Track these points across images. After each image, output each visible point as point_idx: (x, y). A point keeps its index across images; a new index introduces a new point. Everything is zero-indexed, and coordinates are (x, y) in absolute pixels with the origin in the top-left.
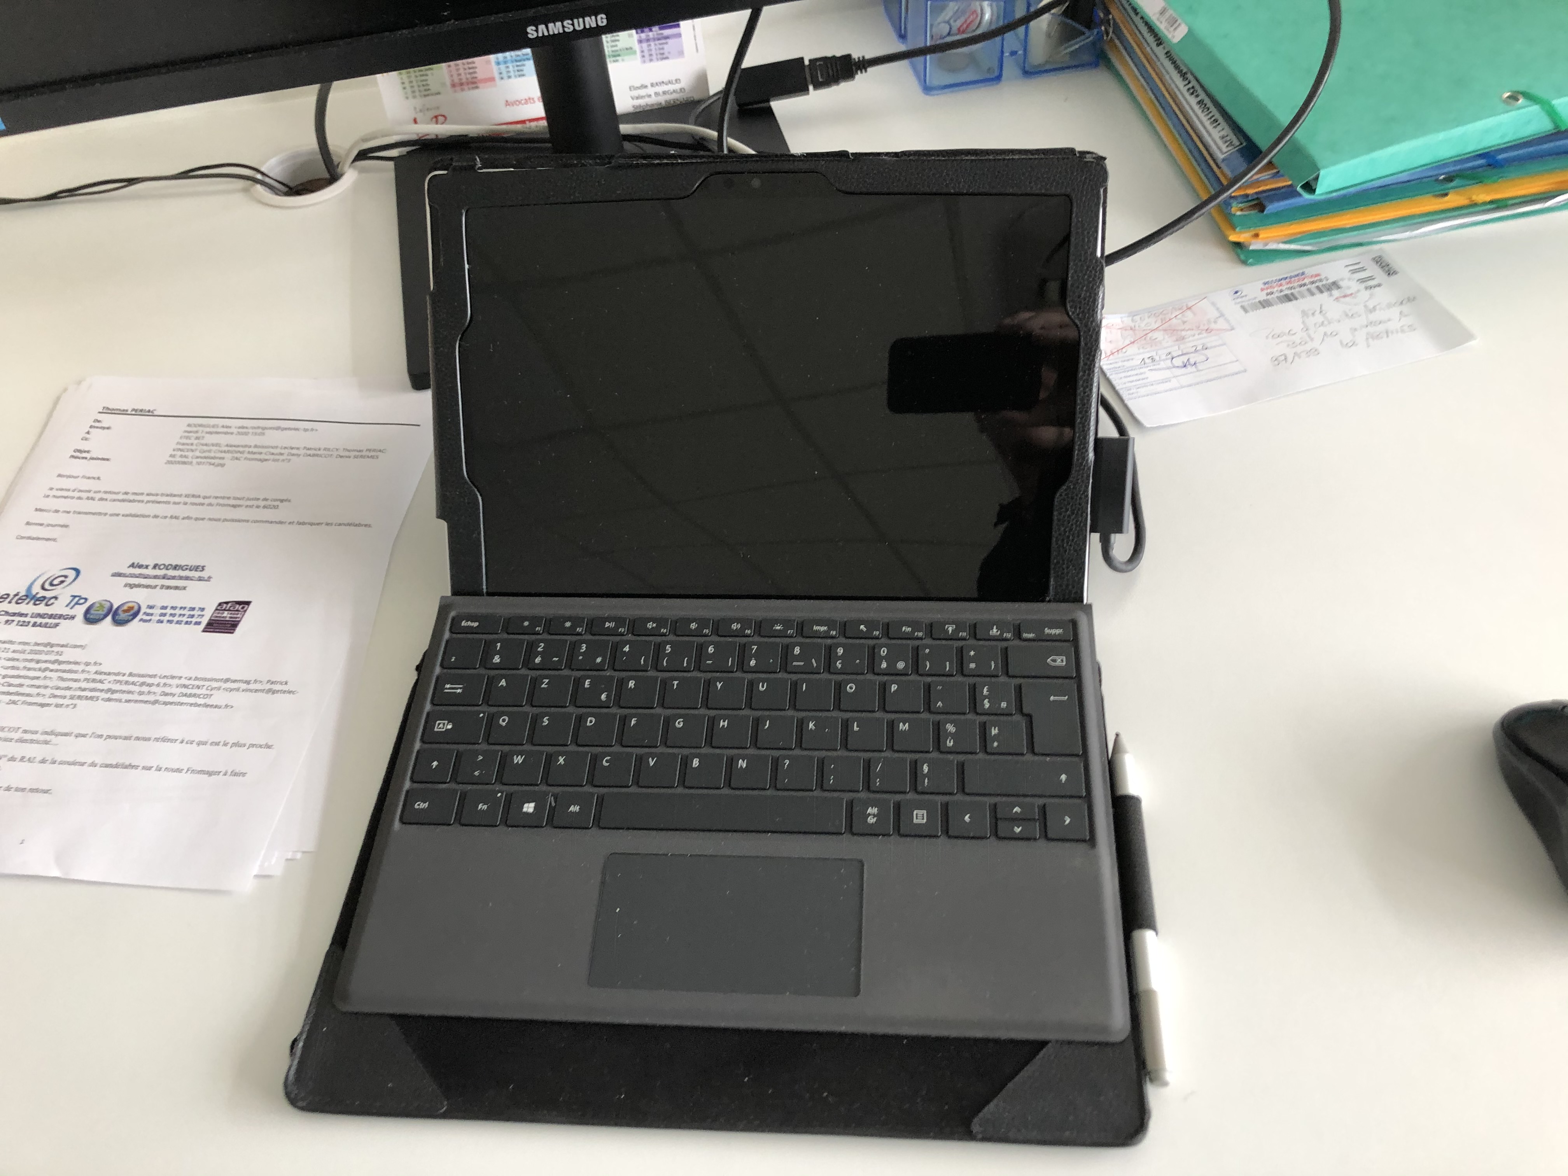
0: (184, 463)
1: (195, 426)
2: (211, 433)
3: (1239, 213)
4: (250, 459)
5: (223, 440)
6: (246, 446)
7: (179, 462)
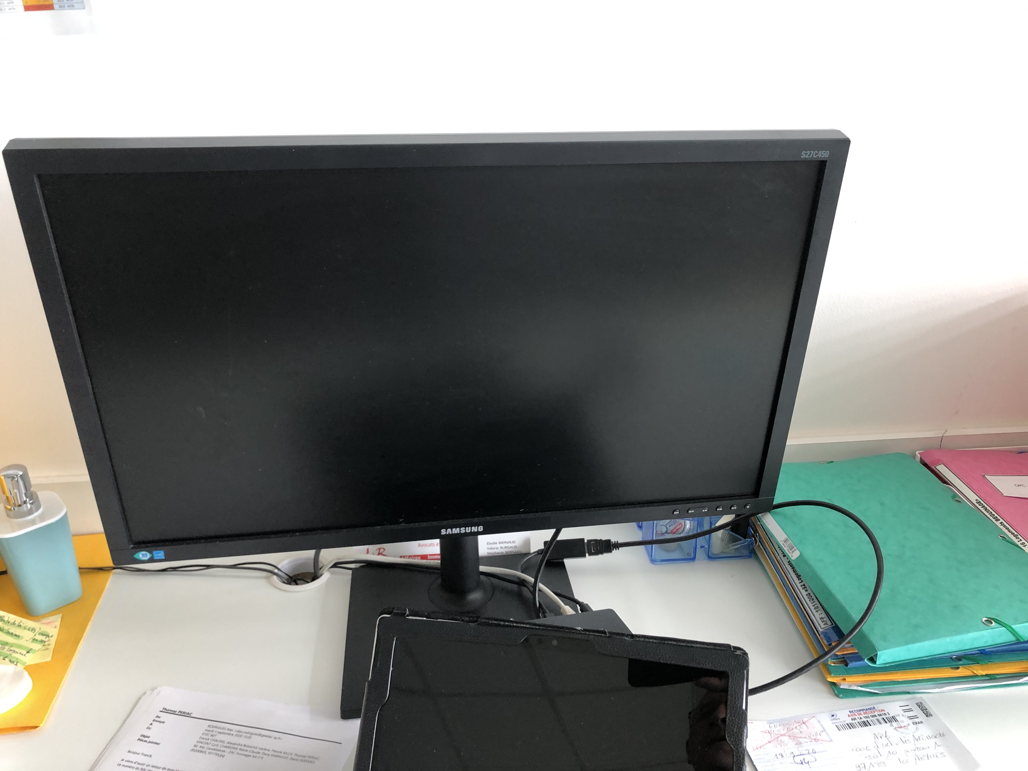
0: (202, 752)
1: (213, 727)
2: (220, 733)
3: (833, 665)
4: (240, 754)
5: (227, 738)
6: (239, 745)
7: (198, 751)
